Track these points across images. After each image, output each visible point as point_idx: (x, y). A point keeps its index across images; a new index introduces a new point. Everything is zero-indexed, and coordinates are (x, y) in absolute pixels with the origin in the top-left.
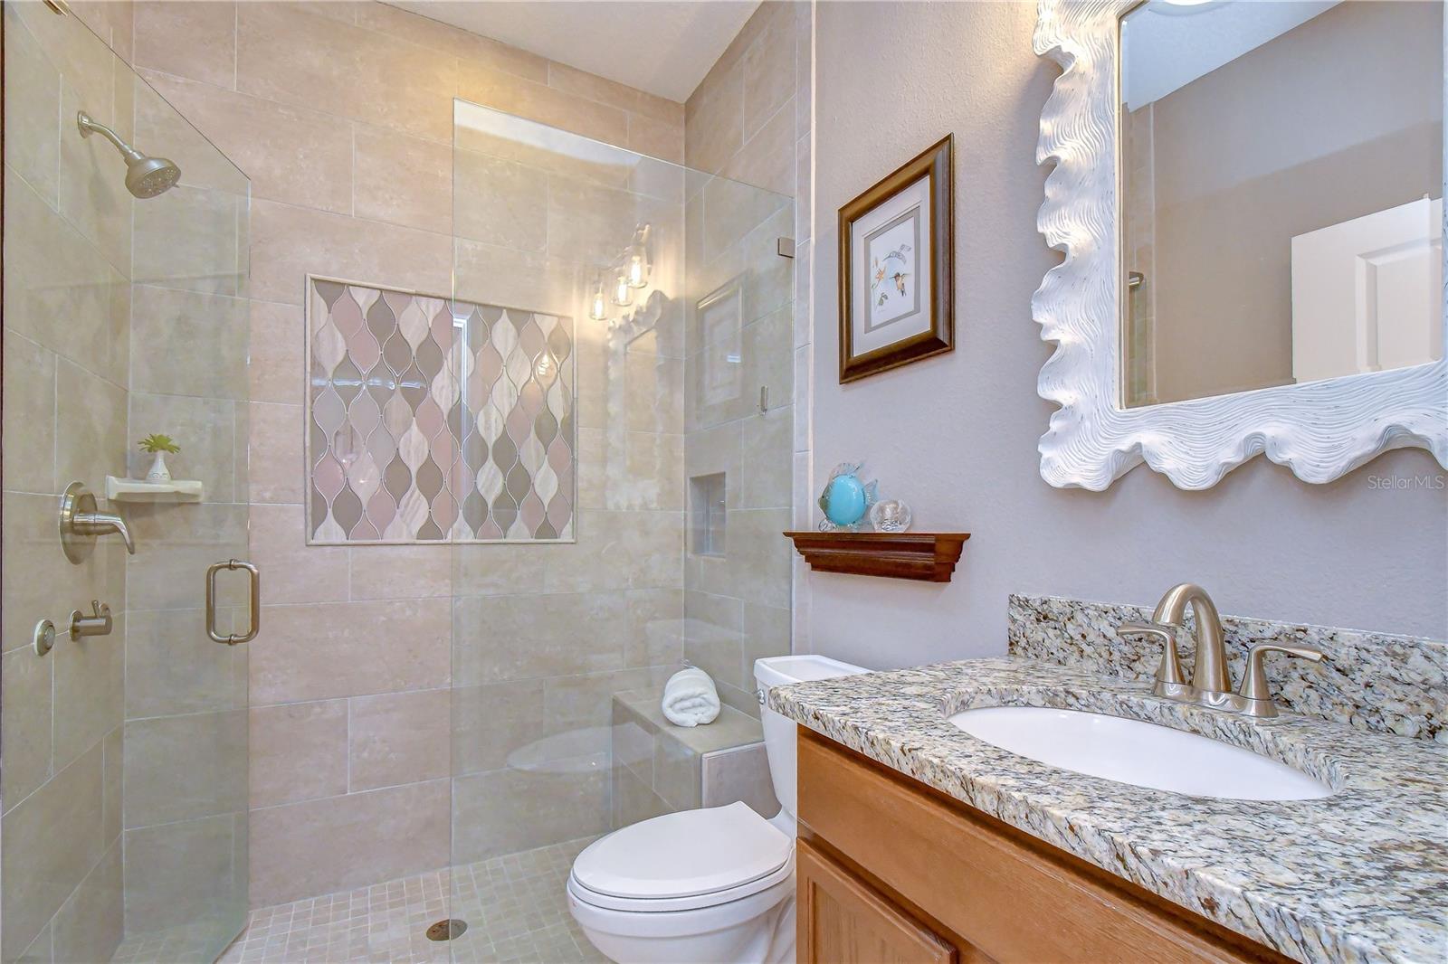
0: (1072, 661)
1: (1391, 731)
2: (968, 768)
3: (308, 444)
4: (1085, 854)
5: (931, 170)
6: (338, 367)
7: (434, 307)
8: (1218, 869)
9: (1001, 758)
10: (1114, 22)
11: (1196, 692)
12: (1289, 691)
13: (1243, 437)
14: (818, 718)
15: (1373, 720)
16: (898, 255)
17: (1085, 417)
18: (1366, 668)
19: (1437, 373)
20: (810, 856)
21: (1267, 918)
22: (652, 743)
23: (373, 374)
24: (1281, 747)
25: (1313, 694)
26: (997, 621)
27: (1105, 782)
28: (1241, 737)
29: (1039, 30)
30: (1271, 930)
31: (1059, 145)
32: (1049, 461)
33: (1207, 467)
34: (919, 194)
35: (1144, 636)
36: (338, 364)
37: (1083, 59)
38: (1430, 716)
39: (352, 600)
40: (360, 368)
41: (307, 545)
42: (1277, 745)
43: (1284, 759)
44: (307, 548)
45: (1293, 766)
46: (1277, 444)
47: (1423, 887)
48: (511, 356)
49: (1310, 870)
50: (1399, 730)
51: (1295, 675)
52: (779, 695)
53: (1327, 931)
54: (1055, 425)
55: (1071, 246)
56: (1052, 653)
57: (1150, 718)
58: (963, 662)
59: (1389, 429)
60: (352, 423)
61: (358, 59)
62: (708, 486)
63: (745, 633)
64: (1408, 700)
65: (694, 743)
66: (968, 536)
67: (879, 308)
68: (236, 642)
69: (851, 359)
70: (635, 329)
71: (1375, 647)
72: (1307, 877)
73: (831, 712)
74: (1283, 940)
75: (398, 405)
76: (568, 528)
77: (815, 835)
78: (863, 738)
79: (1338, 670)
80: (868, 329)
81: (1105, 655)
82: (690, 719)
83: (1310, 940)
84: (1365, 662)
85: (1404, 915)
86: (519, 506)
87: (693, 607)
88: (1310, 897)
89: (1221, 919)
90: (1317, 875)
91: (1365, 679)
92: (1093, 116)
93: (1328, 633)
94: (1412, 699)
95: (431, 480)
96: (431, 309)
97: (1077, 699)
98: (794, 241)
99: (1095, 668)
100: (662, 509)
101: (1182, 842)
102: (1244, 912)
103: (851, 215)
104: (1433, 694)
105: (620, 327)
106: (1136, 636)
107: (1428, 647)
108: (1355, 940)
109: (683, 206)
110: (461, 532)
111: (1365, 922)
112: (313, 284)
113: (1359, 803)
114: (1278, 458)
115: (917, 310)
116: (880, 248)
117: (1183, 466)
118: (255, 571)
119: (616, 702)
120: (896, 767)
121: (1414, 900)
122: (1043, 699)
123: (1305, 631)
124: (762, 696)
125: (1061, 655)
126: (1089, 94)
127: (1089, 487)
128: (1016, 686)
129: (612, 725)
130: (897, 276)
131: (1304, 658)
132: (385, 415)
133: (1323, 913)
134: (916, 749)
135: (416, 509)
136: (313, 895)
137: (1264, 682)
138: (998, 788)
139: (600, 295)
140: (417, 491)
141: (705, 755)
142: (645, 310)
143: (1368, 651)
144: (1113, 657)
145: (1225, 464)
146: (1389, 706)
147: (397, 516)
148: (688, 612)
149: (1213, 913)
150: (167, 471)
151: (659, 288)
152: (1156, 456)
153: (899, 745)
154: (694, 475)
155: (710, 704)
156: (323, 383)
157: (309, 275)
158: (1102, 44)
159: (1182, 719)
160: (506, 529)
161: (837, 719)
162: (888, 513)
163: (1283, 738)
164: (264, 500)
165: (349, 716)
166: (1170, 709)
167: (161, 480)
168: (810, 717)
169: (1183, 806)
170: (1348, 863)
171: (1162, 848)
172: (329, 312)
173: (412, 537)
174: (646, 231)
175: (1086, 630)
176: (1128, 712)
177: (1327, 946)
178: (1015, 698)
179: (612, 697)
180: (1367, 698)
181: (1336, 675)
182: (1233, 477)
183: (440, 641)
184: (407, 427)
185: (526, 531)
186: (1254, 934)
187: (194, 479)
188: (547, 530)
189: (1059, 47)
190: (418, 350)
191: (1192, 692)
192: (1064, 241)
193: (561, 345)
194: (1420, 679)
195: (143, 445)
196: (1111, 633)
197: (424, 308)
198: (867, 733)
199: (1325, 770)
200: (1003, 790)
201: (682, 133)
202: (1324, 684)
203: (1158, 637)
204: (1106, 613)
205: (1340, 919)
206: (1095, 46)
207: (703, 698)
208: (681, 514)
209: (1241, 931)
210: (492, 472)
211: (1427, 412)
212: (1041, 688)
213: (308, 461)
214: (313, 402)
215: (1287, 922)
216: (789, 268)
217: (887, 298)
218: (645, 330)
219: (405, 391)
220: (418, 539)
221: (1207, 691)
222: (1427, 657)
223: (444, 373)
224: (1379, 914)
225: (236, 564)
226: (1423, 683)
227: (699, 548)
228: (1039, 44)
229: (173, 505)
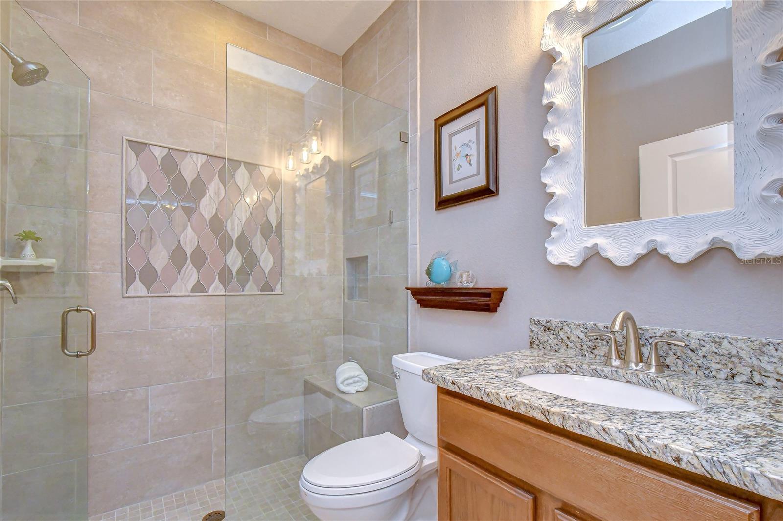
0: (562, 350)
1: (715, 377)
2: (545, 405)
3: (124, 237)
4: (612, 441)
5: (486, 103)
6: (142, 192)
7: (202, 159)
8: (677, 443)
9: (556, 399)
10: (581, 39)
11: (627, 363)
12: (668, 361)
13: (647, 241)
14: (454, 384)
15: (706, 372)
16: (467, 145)
17: (568, 230)
18: (703, 348)
19: (732, 214)
20: (448, 456)
21: (706, 463)
22: (331, 404)
23: (163, 198)
24: (671, 387)
25: (680, 362)
26: (523, 331)
27: (609, 407)
28: (651, 383)
29: (543, 39)
30: (708, 468)
31: (553, 96)
32: (551, 252)
33: (629, 255)
34: (479, 115)
35: (598, 337)
36: (142, 190)
37: (566, 56)
38: (731, 369)
39: (151, 329)
40: (156, 193)
41: (123, 297)
42: (669, 386)
43: (673, 392)
44: (123, 299)
45: (677, 396)
46: (663, 245)
47: (763, 444)
48: (246, 189)
49: (716, 441)
50: (718, 376)
51: (671, 353)
52: (429, 373)
53: (736, 466)
54: (554, 234)
55: (561, 147)
56: (552, 347)
57: (606, 377)
58: (511, 353)
59: (713, 239)
60: (151, 225)
61: (155, 14)
62: (357, 263)
63: (381, 341)
64: (722, 362)
65: (357, 401)
66: (506, 289)
67: (457, 172)
68: (81, 356)
69: (442, 198)
70: (312, 177)
71: (707, 339)
72: (716, 443)
73: (462, 380)
74: (714, 472)
75: (179, 215)
76: (279, 286)
77: (449, 444)
78: (483, 393)
79: (691, 350)
80: (451, 182)
81: (579, 347)
82: (352, 389)
83: (727, 471)
84: (703, 346)
85: (761, 456)
86: (251, 274)
87: (348, 328)
88: (722, 452)
89: (683, 466)
90: (719, 442)
91: (703, 354)
92: (570, 82)
93: (686, 333)
94: (724, 362)
95: (199, 258)
96: (199, 161)
97: (571, 368)
98: (408, 134)
99: (574, 353)
100: (330, 275)
101: (657, 432)
102: (695, 462)
103: (440, 123)
104: (733, 359)
105: (303, 175)
106: (595, 337)
107: (731, 338)
108: (748, 469)
109: (341, 111)
110: (216, 288)
111: (749, 461)
112: (127, 143)
113: (718, 410)
114: (663, 251)
115: (478, 174)
116: (458, 141)
117: (617, 255)
118: (93, 313)
119: (306, 383)
120: (503, 406)
121: (761, 450)
122: (555, 369)
123: (675, 332)
124: (398, 374)
125: (557, 348)
126: (568, 73)
127: (571, 265)
128: (542, 364)
129: (305, 394)
130: (467, 156)
131: (675, 345)
132: (171, 222)
133: (730, 458)
134: (514, 396)
135: (190, 275)
136: (128, 505)
137: (658, 357)
138: (563, 413)
139: (291, 157)
140: (191, 265)
141: (364, 408)
142: (319, 166)
143: (704, 340)
144: (583, 348)
145: (638, 254)
146: (714, 365)
147: (179, 280)
148: (346, 331)
149: (679, 464)
150: (34, 253)
151: (328, 155)
152: (604, 250)
153: (505, 395)
154: (348, 257)
155: (363, 380)
156: (133, 202)
157: (125, 138)
158: (575, 49)
159: (622, 376)
160: (243, 287)
161: (466, 383)
162: (465, 277)
163: (672, 382)
164: (95, 270)
165: (149, 397)
166: (616, 371)
167: (29, 258)
168: (449, 383)
169: (648, 416)
170: (728, 436)
171: (651, 436)
172: (137, 160)
173: (188, 291)
174: (320, 123)
175: (569, 335)
176: (595, 374)
177: (736, 473)
178: (542, 369)
179: (303, 379)
180: (704, 363)
181: (690, 353)
182: (641, 259)
183: (205, 351)
184: (185, 228)
185: (256, 288)
186: (700, 471)
187: (50, 257)
188: (267, 288)
189: (554, 48)
190: (191, 183)
191: (625, 363)
192: (558, 144)
193: (275, 185)
194: (727, 353)
195: (17, 237)
196: (582, 336)
197: (195, 160)
198: (485, 390)
199: (694, 396)
200: (566, 414)
201: (341, 71)
202: (684, 357)
203: (605, 337)
204: (579, 326)
205: (739, 461)
206: (571, 50)
207: (360, 378)
208: (341, 278)
209: (694, 470)
210: (236, 254)
211: (729, 231)
212: (554, 364)
213: (124, 247)
214: (127, 212)
215: (716, 465)
216: (405, 148)
217: (461, 167)
218: (318, 177)
219: (183, 208)
220: (191, 293)
221: (632, 362)
222: (730, 343)
223: (207, 197)
224: (752, 457)
225: (81, 309)
226: (728, 354)
227: (351, 296)
228: (543, 46)
229: (37, 273)
